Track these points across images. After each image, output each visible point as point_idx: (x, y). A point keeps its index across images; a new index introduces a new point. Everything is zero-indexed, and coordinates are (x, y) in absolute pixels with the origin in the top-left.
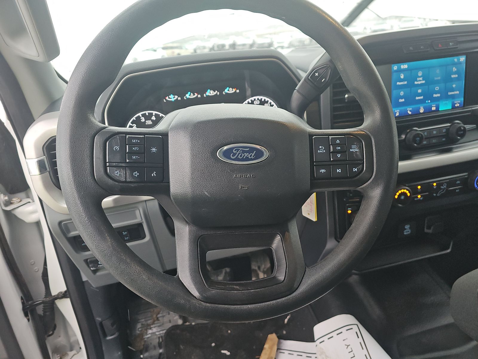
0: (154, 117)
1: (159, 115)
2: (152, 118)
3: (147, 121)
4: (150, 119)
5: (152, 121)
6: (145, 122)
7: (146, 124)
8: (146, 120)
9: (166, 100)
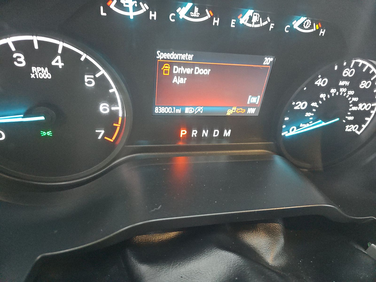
0: (59, 58)
1: (81, 56)
2: (54, 63)
3: (34, 69)
4: (46, 63)
5: (53, 70)
6: (27, 70)
7: (33, 76)
8: (30, 62)
9: (107, 9)
